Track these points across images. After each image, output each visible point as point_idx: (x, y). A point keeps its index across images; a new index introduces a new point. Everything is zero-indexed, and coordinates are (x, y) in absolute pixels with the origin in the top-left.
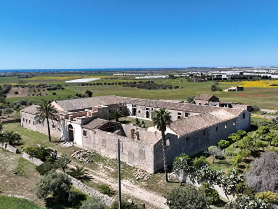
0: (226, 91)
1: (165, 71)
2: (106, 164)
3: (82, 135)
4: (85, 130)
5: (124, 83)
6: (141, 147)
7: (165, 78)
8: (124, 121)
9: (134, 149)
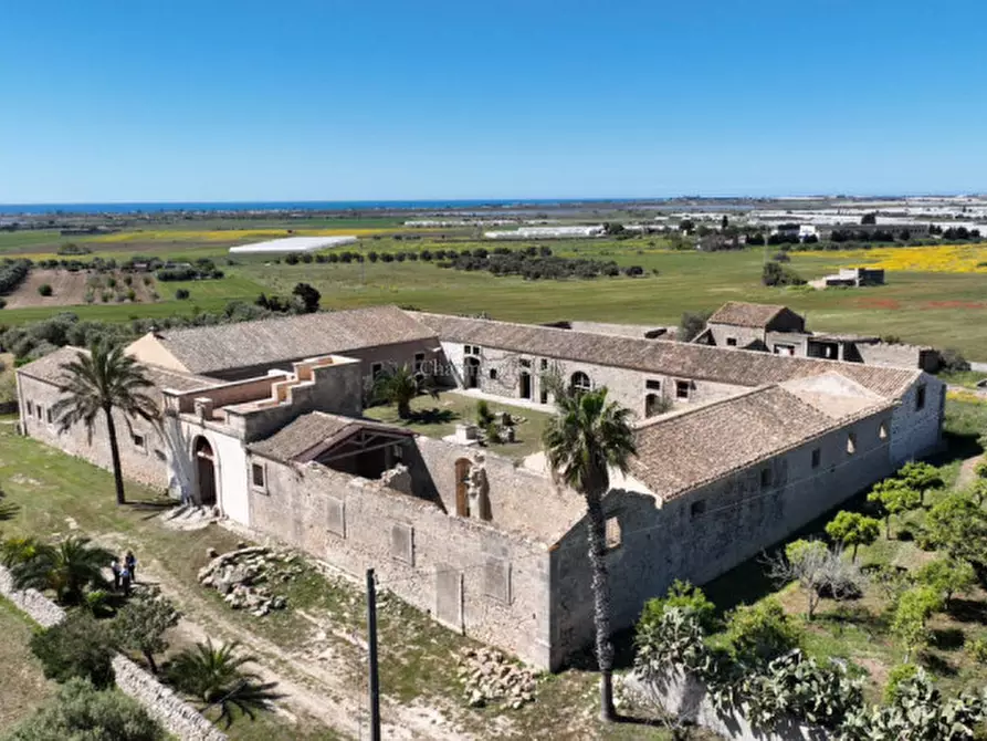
0: (820, 284)
1: (591, 212)
2: (344, 620)
3: (248, 483)
4: (260, 461)
5: (441, 255)
6: (495, 551)
7: (592, 237)
8: (431, 410)
9: (464, 558)
